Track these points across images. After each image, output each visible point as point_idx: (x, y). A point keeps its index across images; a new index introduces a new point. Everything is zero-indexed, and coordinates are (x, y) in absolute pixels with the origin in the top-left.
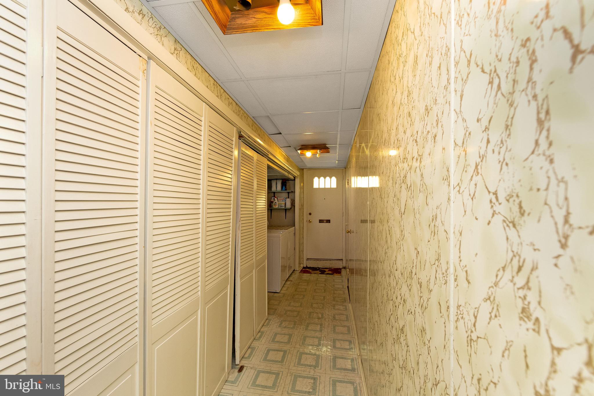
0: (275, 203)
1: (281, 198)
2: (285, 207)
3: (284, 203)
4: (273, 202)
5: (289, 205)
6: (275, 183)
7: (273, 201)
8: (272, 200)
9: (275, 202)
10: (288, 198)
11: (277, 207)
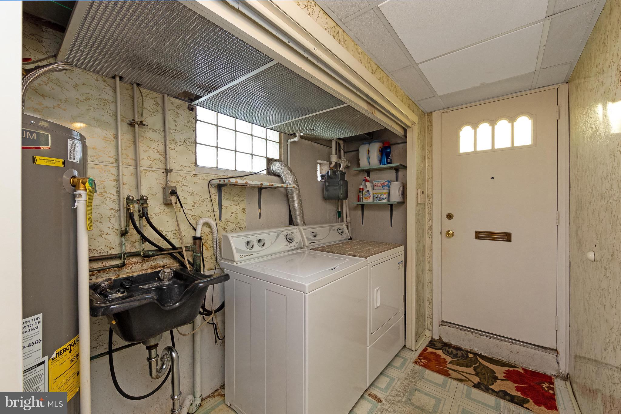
0: (366, 192)
1: (380, 183)
2: (389, 200)
3: (385, 191)
4: (363, 191)
5: (396, 197)
6: (366, 152)
7: (363, 189)
8: (361, 187)
9: (367, 189)
10: (397, 181)
11: (370, 200)
